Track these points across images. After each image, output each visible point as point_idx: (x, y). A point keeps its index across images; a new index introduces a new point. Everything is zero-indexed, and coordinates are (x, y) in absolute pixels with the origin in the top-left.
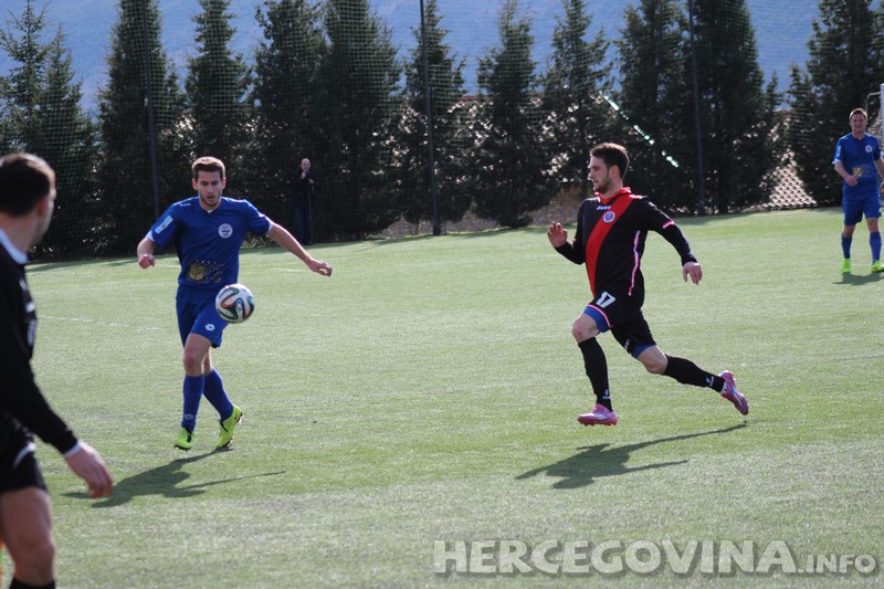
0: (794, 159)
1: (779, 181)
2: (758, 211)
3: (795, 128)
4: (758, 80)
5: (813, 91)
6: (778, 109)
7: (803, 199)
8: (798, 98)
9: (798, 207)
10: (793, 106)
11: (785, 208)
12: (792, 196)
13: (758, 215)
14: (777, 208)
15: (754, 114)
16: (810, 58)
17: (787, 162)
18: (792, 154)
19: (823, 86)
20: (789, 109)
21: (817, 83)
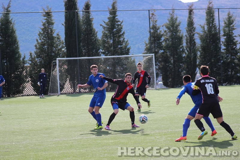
0: (31, 81)
1: (26, 87)
2: (19, 96)
3: (31, 71)
4: (20, 56)
5: (36, 60)
6: (26, 65)
7: (33, 93)
8: (32, 62)
9: (32, 95)
10: (30, 64)
11: (28, 95)
12: (30, 92)
13: (19, 97)
14: (25, 95)
15: (18, 67)
16: (35, 50)
17: (28, 81)
18: (30, 79)
19: (39, 58)
20: (29, 65)
21: (37, 58)
